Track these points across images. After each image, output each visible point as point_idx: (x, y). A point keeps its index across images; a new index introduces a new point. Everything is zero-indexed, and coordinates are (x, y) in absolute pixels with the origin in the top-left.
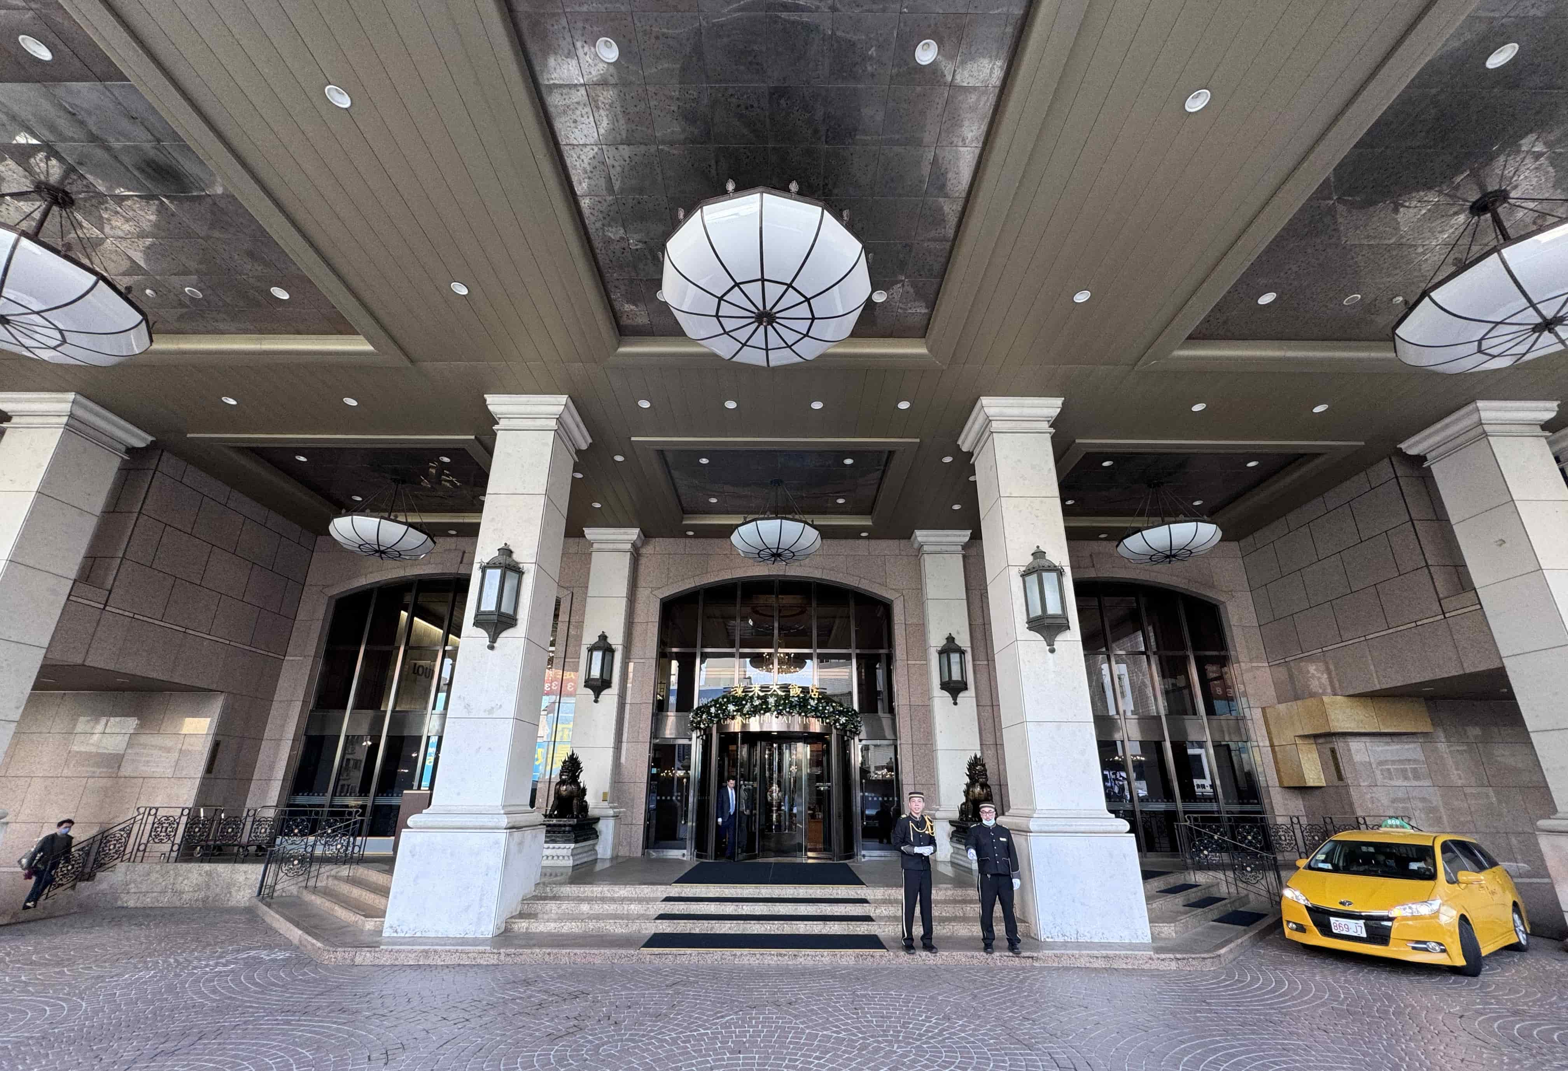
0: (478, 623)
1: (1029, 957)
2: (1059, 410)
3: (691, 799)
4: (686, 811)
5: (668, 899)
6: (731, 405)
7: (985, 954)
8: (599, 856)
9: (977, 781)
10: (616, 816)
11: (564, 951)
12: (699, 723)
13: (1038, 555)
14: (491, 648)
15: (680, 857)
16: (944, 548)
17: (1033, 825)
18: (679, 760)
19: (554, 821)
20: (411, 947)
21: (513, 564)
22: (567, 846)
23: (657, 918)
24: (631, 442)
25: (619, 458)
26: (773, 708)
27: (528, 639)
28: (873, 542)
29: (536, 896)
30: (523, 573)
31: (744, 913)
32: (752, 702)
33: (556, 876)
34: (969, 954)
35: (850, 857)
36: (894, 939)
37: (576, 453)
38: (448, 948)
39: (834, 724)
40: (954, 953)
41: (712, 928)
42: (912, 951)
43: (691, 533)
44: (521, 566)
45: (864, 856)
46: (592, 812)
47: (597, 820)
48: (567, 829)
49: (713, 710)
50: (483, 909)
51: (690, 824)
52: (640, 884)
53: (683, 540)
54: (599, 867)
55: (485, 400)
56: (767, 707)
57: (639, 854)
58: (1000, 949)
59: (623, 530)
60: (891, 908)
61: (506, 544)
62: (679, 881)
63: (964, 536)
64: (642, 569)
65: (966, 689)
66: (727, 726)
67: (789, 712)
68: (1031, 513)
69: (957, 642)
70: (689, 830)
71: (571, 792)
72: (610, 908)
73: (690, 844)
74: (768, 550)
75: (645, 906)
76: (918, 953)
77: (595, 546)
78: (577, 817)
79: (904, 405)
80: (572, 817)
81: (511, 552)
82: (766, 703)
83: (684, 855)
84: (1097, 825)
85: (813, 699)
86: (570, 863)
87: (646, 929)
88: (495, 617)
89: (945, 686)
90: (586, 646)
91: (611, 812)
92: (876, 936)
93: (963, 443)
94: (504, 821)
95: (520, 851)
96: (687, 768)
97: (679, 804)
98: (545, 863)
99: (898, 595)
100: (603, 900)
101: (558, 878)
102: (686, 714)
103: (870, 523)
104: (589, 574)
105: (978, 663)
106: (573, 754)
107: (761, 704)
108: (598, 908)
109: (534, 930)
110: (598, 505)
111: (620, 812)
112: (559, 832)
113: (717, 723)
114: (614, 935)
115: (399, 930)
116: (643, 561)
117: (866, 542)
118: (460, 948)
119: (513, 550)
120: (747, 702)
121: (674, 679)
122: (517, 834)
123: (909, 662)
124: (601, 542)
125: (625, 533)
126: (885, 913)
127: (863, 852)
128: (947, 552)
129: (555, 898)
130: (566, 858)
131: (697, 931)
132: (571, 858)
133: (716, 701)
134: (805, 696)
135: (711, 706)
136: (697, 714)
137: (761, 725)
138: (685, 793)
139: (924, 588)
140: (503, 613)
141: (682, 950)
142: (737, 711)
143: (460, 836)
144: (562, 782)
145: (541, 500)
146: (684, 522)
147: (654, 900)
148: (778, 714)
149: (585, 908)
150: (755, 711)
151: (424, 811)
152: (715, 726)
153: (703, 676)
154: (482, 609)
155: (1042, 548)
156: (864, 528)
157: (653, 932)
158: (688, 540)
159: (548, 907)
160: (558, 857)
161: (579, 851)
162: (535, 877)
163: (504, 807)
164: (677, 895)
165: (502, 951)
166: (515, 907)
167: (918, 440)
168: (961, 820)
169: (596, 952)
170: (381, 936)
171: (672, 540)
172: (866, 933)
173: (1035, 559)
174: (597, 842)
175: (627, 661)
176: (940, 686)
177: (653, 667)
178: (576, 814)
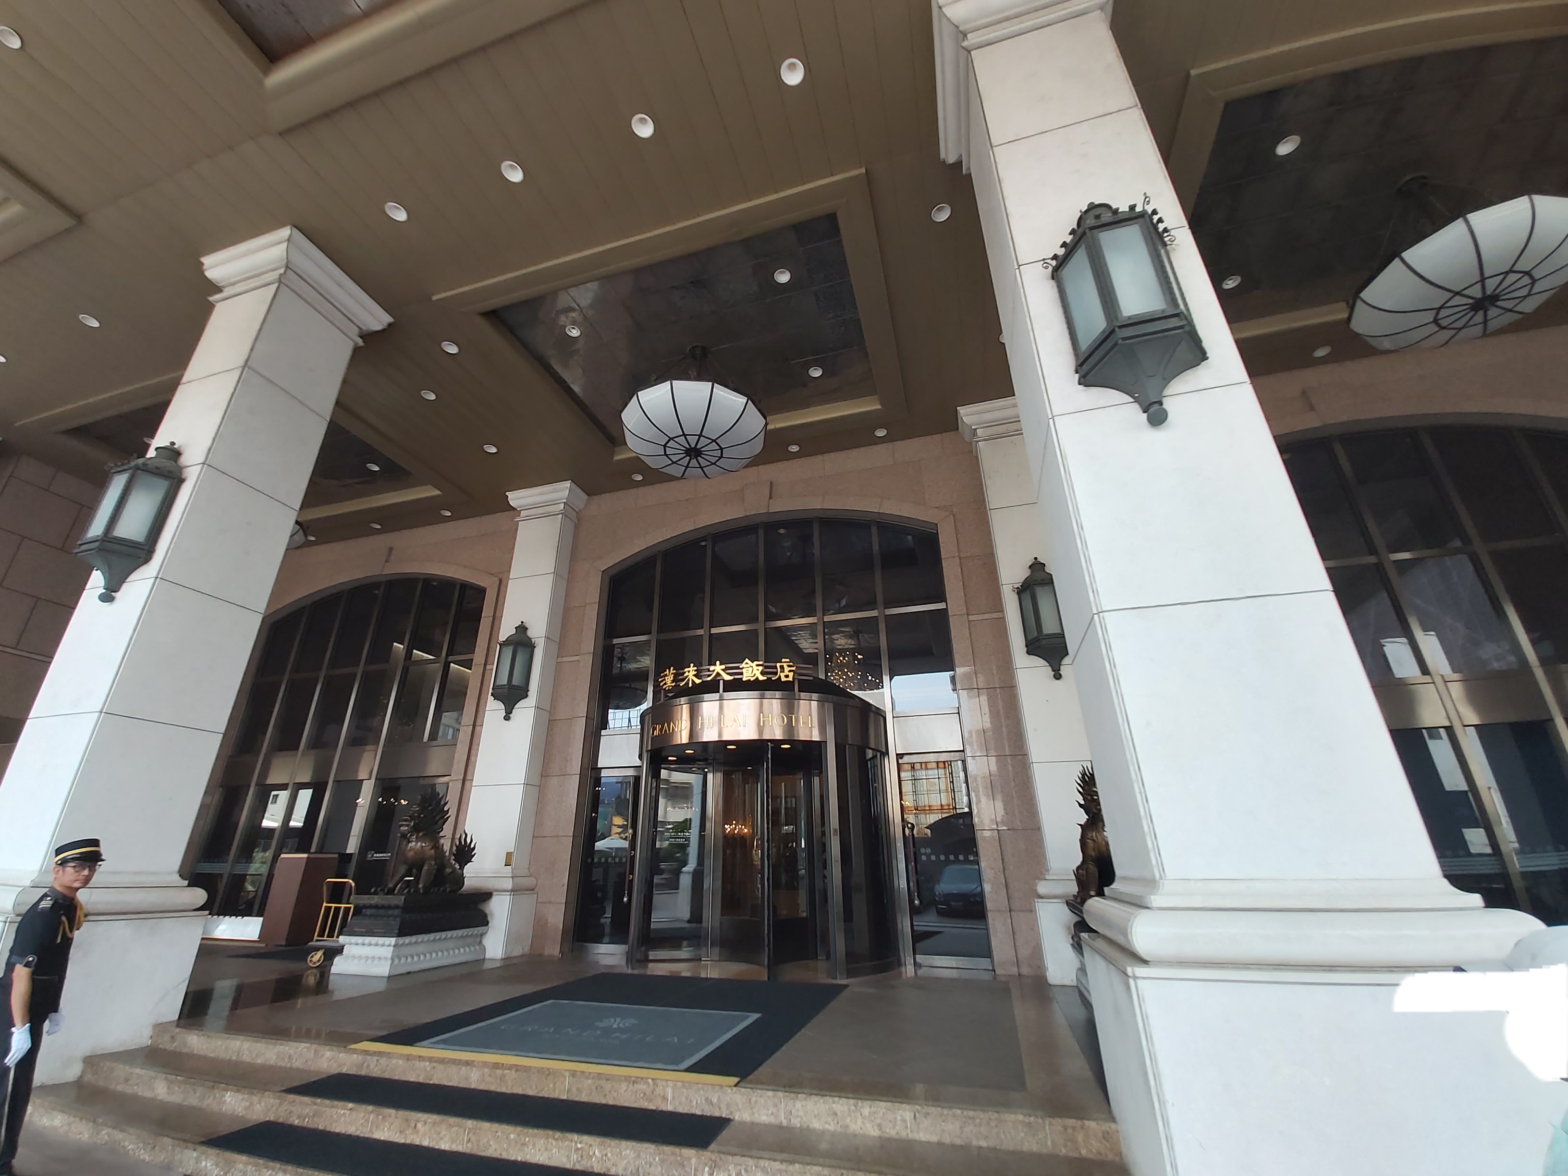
8: (488, 955)
14: (106, 598)
19: (376, 900)
22: (388, 941)
25: (450, 348)
27: (165, 580)
30: (182, 480)
37: (360, 335)
43: (638, 477)
44: (185, 470)
45: (918, 966)
47: (486, 896)
57: (557, 952)
59: (550, 487)
61: (173, 443)
69: (1047, 568)
77: (521, 515)
78: (417, 892)
81: (178, 454)
89: (1033, 647)
91: (510, 883)
93: (947, 154)
99: (944, 513)
103: (878, 406)
104: (514, 550)
116: (585, 528)
119: (182, 450)
123: (972, 617)
124: (527, 507)
125: (557, 490)
127: (914, 961)
139: (985, 495)
140: (115, 538)
156: (874, 419)
167: (861, 171)
174: (485, 931)
175: (560, 660)
176: (1026, 649)
177: (588, 665)
178: (424, 887)
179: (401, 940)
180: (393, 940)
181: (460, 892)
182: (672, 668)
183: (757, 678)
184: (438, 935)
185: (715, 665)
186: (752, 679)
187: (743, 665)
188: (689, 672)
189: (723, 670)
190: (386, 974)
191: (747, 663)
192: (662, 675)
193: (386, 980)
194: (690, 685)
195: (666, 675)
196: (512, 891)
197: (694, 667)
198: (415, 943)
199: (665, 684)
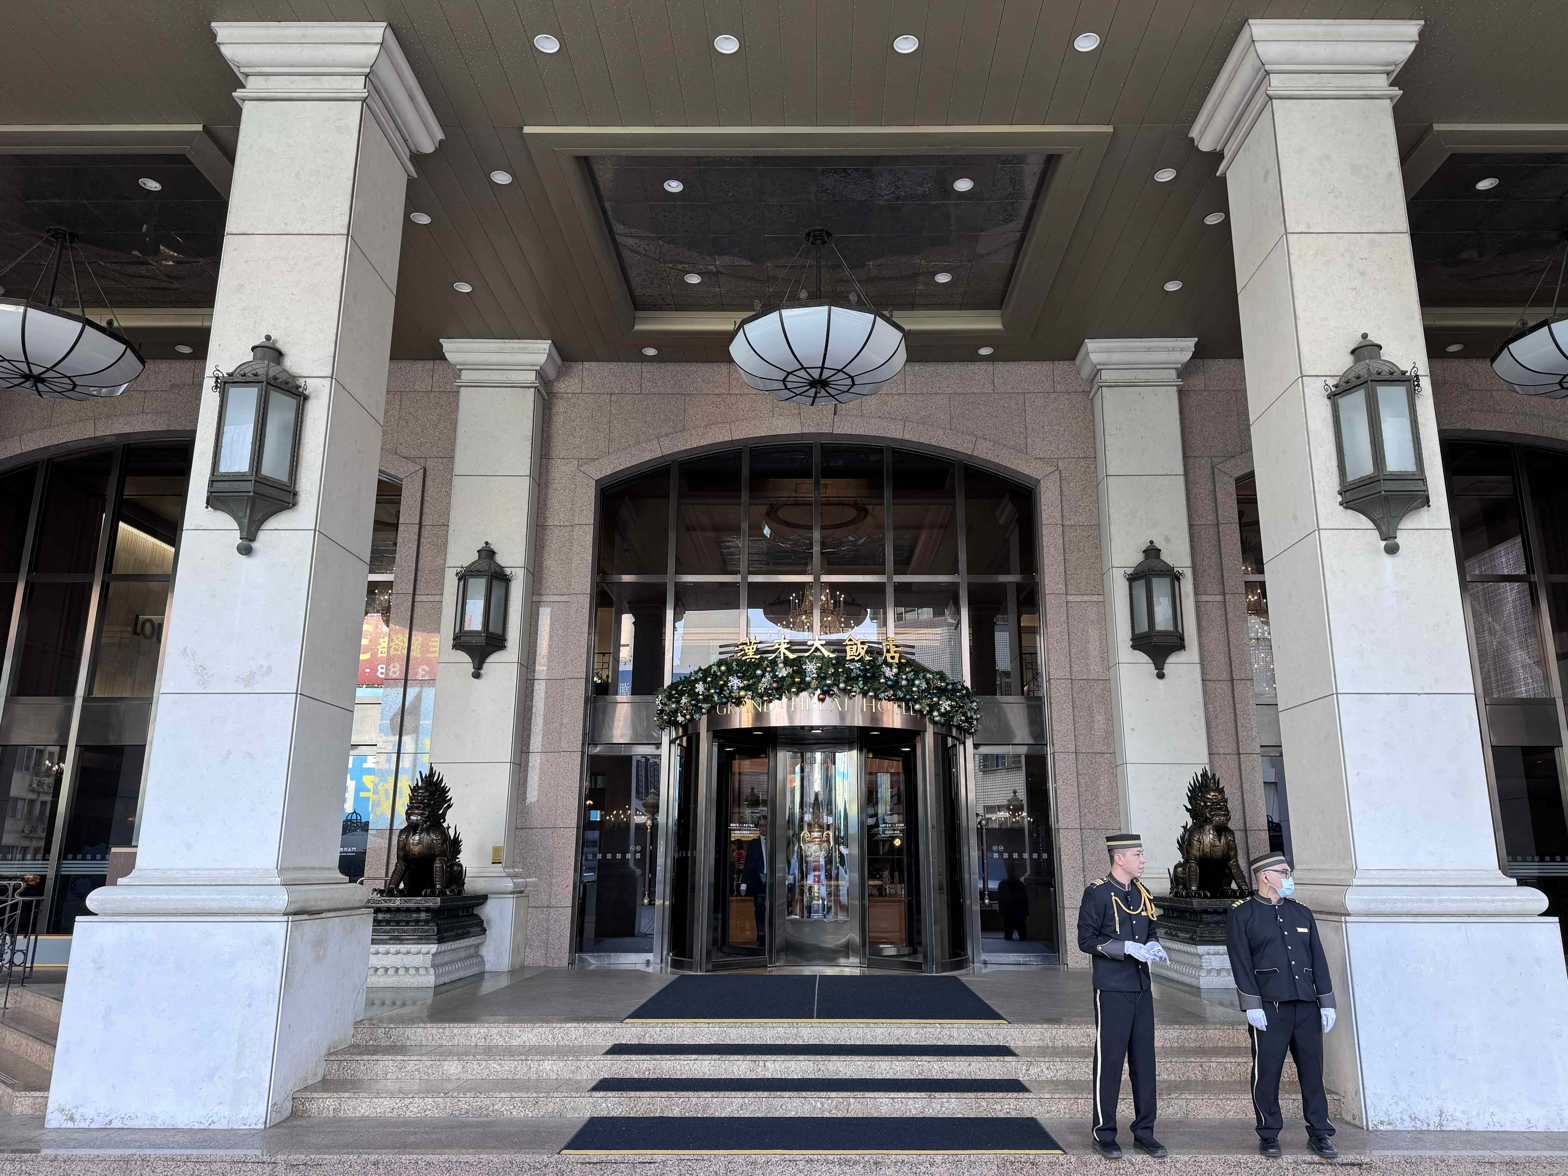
0: (215, 500)
1: (1353, 1165)
2: (1411, 47)
3: (660, 861)
4: (652, 882)
5: (618, 1050)
6: (727, 45)
7: (1263, 1159)
8: (487, 968)
9: (1207, 821)
10: (519, 892)
11: (405, 1158)
12: (674, 712)
13: (1365, 351)
14: (246, 550)
15: (642, 967)
16: (1142, 375)
17: (1353, 900)
18: (638, 797)
19: (397, 902)
20: (95, 1152)
21: (282, 377)
22: (425, 948)
23: (595, 1089)
24: (523, 136)
25: (502, 178)
26: (814, 683)
27: (321, 532)
28: (1002, 367)
29: (358, 1046)
30: (306, 398)
31: (768, 1075)
32: (773, 671)
33: (404, 1005)
34: (1230, 1158)
35: (960, 965)
36: (1074, 1128)
37: (411, 159)
38: (169, 1152)
39: (930, 712)
40: (1201, 1158)
41: (708, 1106)
42: (1116, 1154)
43: (651, 352)
44: (301, 382)
45: (985, 963)
46: (472, 884)
47: (482, 899)
48: (423, 916)
49: (700, 688)
50: (243, 1074)
51: (658, 902)
52: (567, 1020)
53: (635, 367)
54: (488, 987)
55: (214, 36)
56: (803, 681)
57: (565, 962)
58: (1294, 1147)
59: (516, 344)
60: (1058, 1065)
61: (268, 338)
62: (642, 1013)
63: (1182, 350)
64: (559, 420)
65: (1182, 647)
66: (728, 717)
67: (844, 690)
68: (1350, 266)
69: (1164, 557)
70: (658, 912)
71: (430, 847)
72: (504, 1068)
73: (660, 941)
74: (802, 373)
75: (571, 1064)
76: (1125, 1157)
77: (466, 376)
78: (442, 894)
79: (1086, 43)
80: (433, 894)
81: (280, 355)
82: (801, 673)
83: (648, 963)
84: (1484, 901)
85: (890, 665)
86: (429, 980)
87: (574, 1109)
88: (250, 486)
89: (1140, 642)
90: (454, 571)
91: (509, 884)
92: (1032, 1120)
93: (1202, 133)
94: (281, 899)
95: (319, 959)
96: (653, 809)
97: (638, 872)
98: (375, 981)
99: (1050, 469)
100: (490, 1052)
101: (403, 1011)
102: (649, 698)
103: (998, 326)
104: (455, 430)
105: (1204, 598)
106: (432, 774)
107: (791, 676)
108: (478, 1069)
109: (350, 1114)
110: (465, 288)
111: (526, 885)
112: (408, 923)
113: (709, 712)
114: (510, 1122)
115: (77, 1116)
116: (560, 407)
117: (989, 367)
118: (195, 1152)
119: (284, 349)
120: (764, 671)
121: (626, 654)
122: (310, 927)
123: (1070, 598)
124: (475, 367)
125: (523, 351)
126: (1048, 1075)
127: (985, 957)
128: (1147, 384)
129: (397, 1049)
130: (422, 971)
131: (676, 1113)
132: (432, 971)
133: (706, 672)
134: (875, 660)
135: (696, 681)
136: (670, 697)
137: (791, 717)
138: (649, 848)
139: (1100, 456)
140: (266, 478)
141: (647, 1154)
142: (747, 688)
143: (193, 930)
144: (412, 828)
145: (339, 247)
146: (638, 327)
147: (591, 1051)
148: (824, 693)
149: (452, 1068)
150: (780, 689)
151: (120, 881)
152: (705, 717)
153: (678, 644)
154: (223, 468)
155: (1373, 338)
156: (984, 338)
157: (588, 1115)
158: (647, 368)
159: (379, 1068)
160: (407, 969)
161: (447, 958)
162: (355, 1007)
163: (281, 870)
164: (635, 1041)
165: (280, 1158)
166: (315, 1070)
167: (1109, 129)
168: (1176, 895)
169: (471, 1158)
170: (42, 1126)
171: (613, 365)
172: (1014, 1114)
173: (1357, 361)
174: (483, 941)
176: (1131, 643)
177: (584, 610)
178: (441, 887)
179: (444, 947)
183: (862, 658)
186: (856, 659)
187: (847, 642)
188: (779, 644)
189: (821, 645)
190: (431, 984)
191: (850, 640)
193: (432, 991)
196: (512, 894)
198: (445, 951)
199: (745, 654)
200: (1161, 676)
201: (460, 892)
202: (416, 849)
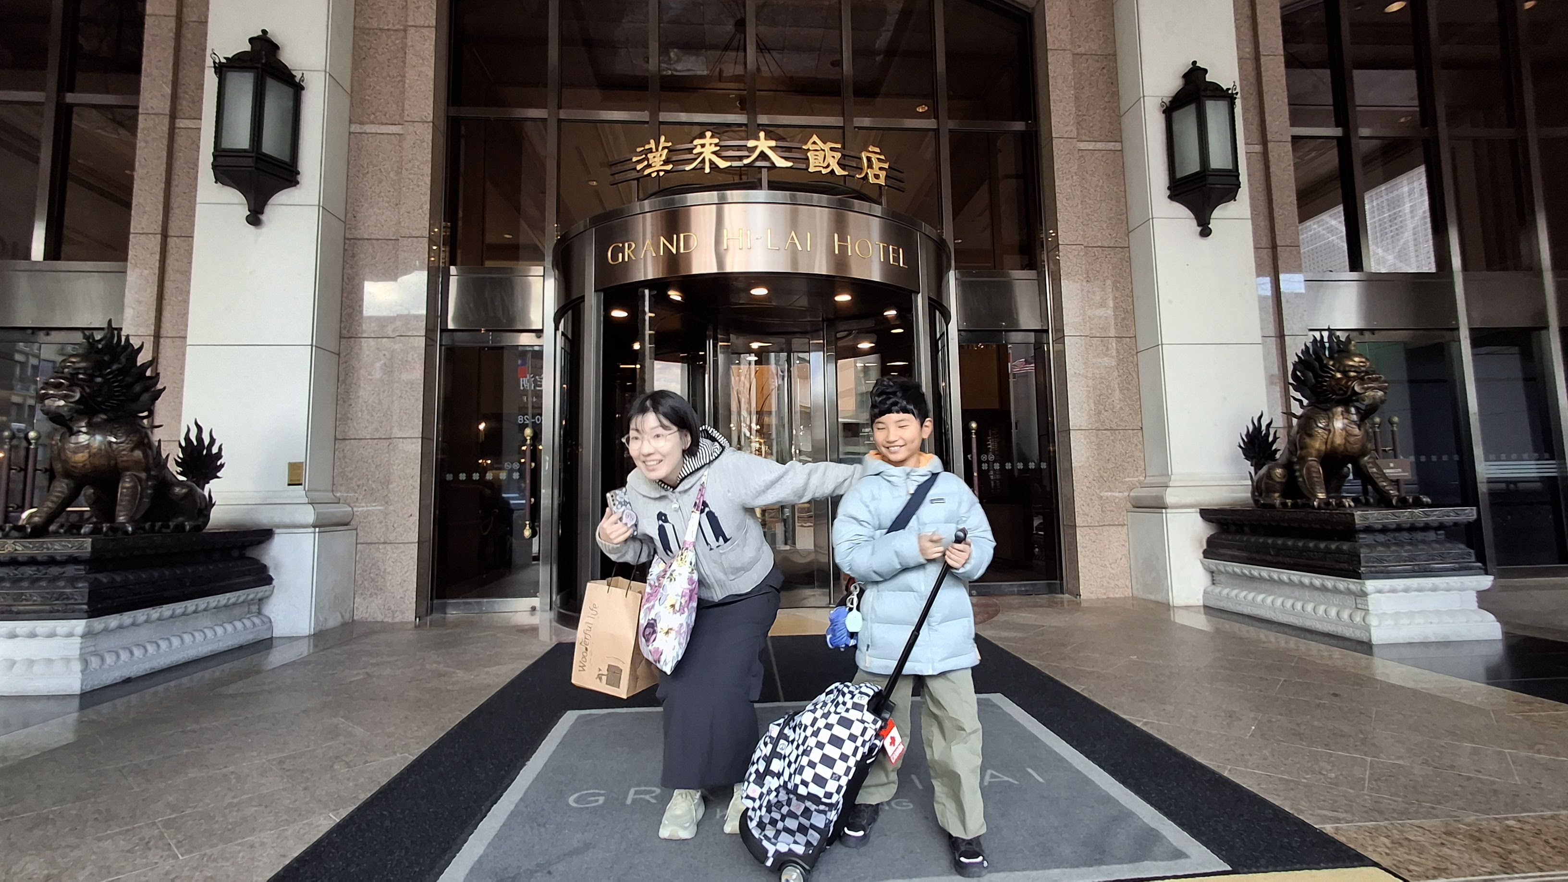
4: (535, 509)
8: (277, 631)
10: (325, 524)
15: (524, 617)
57: (408, 615)
65: (1233, 194)
73: (548, 582)
83: (533, 610)
89: (1179, 192)
91: (308, 514)
111: (353, 515)
123: (1081, 145)
130: (60, 666)
137: (721, 258)
138: (530, 464)
174: (267, 593)
175: (356, 128)
176: (1168, 193)
177: (425, 144)
178: (131, 520)
179: (98, 624)
180: (79, 625)
181: (204, 531)
182: (663, 139)
183: (832, 171)
184: (179, 607)
185: (757, 138)
186: (824, 171)
187: (809, 146)
188: (703, 146)
189: (770, 148)
190: (79, 692)
191: (814, 143)
192: (639, 150)
193: (76, 703)
194: (707, 170)
195: (650, 150)
196: (314, 527)
197: (712, 137)
198: (134, 624)
199: (649, 166)
200: (1205, 232)
201: (199, 528)
202: (81, 457)
